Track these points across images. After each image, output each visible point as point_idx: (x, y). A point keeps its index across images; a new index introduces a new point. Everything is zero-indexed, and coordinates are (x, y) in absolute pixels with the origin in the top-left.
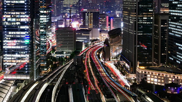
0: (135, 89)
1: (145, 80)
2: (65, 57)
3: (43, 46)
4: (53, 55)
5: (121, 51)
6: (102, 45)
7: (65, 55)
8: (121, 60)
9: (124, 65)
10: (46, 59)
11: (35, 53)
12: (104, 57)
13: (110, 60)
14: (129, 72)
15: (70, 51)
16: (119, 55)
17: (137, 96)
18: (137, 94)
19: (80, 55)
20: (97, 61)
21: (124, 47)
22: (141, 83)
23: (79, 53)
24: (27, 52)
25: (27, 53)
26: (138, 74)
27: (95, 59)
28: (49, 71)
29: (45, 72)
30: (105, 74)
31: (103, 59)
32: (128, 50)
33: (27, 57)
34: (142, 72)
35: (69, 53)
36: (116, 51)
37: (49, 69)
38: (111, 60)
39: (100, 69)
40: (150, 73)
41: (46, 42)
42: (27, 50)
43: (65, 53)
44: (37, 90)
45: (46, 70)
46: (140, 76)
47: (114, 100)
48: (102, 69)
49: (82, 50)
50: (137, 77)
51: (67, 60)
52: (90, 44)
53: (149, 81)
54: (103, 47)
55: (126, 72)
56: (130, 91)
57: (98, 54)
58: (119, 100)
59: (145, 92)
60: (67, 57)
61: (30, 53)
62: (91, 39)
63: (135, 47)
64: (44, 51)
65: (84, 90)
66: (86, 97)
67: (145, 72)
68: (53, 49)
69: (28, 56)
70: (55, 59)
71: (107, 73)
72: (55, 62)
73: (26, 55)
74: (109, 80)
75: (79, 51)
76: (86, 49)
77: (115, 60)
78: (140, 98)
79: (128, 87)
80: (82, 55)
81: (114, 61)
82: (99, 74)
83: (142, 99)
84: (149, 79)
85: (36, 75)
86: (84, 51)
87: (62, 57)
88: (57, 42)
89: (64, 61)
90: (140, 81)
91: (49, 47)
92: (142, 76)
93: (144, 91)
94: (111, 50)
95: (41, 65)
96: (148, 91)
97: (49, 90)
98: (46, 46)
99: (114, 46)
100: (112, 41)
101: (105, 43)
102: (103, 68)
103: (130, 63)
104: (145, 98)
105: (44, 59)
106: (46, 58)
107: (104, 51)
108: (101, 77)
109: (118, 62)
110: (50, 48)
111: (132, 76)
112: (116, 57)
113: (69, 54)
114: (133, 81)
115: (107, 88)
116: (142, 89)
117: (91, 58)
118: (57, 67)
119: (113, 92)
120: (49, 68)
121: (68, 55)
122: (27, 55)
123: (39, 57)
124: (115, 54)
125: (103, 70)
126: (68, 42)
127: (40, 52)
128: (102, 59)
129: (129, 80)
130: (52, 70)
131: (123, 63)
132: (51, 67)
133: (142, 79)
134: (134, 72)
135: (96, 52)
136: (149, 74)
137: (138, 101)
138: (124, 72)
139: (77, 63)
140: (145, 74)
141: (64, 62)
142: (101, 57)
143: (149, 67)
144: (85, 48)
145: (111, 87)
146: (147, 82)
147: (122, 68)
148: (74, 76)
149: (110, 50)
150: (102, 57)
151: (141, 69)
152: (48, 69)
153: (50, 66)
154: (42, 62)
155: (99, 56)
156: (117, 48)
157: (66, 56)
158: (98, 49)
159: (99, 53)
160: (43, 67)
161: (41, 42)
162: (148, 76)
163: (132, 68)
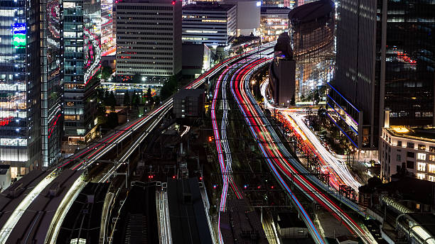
0: (376, 200)
1: (409, 170)
2: (145, 91)
3: (72, 58)
4: (105, 87)
5: (330, 76)
6: (269, 55)
7: (144, 87)
8: (330, 104)
9: (341, 120)
10: (82, 98)
11: (45, 79)
12: (275, 92)
13: (293, 104)
14: (355, 143)
15: (164, 73)
16: (323, 88)
17: (381, 220)
18: (381, 214)
19: (195, 85)
20: (250, 108)
21: (342, 63)
22: (395, 180)
23: (191, 78)
24: (20, 76)
25: (21, 79)
26: (386, 152)
27: (246, 101)
28: (93, 136)
29: (79, 142)
30: (276, 148)
31: (272, 101)
32: (353, 71)
33: (21, 92)
34: (400, 143)
35: (158, 78)
36: (315, 76)
37: (93, 130)
38: (297, 103)
39: (261, 133)
40: (427, 149)
41: (82, 44)
42: (20, 70)
43: (144, 79)
44: (52, 197)
45: (81, 135)
46: (393, 156)
47: (305, 232)
48: (265, 134)
49: (203, 72)
50: (383, 160)
51: (151, 103)
52: (230, 52)
53: (422, 172)
54: (273, 61)
55: (347, 142)
56: (360, 204)
57: (253, 82)
58: (322, 231)
59: (410, 209)
60: (153, 91)
61: (29, 78)
62: (232, 34)
63: (379, 64)
64: (75, 71)
65: (206, 199)
66: (213, 222)
67: (411, 145)
68: (106, 66)
69: (23, 87)
70: (111, 99)
71: (282, 147)
72: (113, 109)
73: (17, 84)
74: (290, 170)
75: (190, 72)
76: (216, 67)
77: (311, 103)
78: (390, 228)
79: (353, 190)
80: (202, 86)
81: (308, 107)
82: (258, 148)
83: (396, 233)
84: (421, 166)
85: (49, 150)
86: (207, 73)
87: (135, 91)
88: (117, 42)
89: (143, 105)
90: (393, 171)
91: (92, 60)
92: (399, 157)
93: (405, 205)
94: (297, 73)
95: (66, 117)
96: (418, 206)
97: (91, 198)
98: (81, 57)
99: (309, 57)
100: (301, 40)
101: (277, 48)
102: (268, 131)
103: (361, 114)
104: (409, 229)
105: (74, 98)
106: (82, 95)
107: (273, 75)
108: (263, 158)
109: (320, 112)
110: (95, 64)
111: (367, 157)
112: (316, 95)
113: (157, 82)
114: (369, 173)
115: (284, 192)
116: (397, 200)
117: (230, 98)
118: (118, 124)
119: (304, 206)
120: (93, 126)
121: (155, 87)
122: (19, 86)
123: (60, 90)
124: (312, 85)
125: (272, 137)
126: (154, 44)
127: (61, 76)
128: (268, 99)
129: (356, 171)
130: (104, 133)
131: (336, 113)
132: (99, 125)
133: (398, 167)
134: (374, 142)
135: (246, 77)
136: (423, 151)
137: (384, 236)
138: (342, 143)
139: (183, 113)
140: (410, 150)
141: (141, 109)
142: (263, 93)
143: (422, 129)
144: (213, 66)
145: (296, 191)
146: (415, 176)
147: (335, 130)
148: (176, 155)
149: (295, 72)
150: (267, 93)
151: (395, 134)
152: (88, 130)
153: (96, 121)
154: (70, 109)
155: (257, 89)
156: (319, 66)
157: (149, 90)
158: (256, 68)
159: (259, 80)
160: (74, 125)
161: (66, 43)
162: (421, 156)
163: (366, 132)
